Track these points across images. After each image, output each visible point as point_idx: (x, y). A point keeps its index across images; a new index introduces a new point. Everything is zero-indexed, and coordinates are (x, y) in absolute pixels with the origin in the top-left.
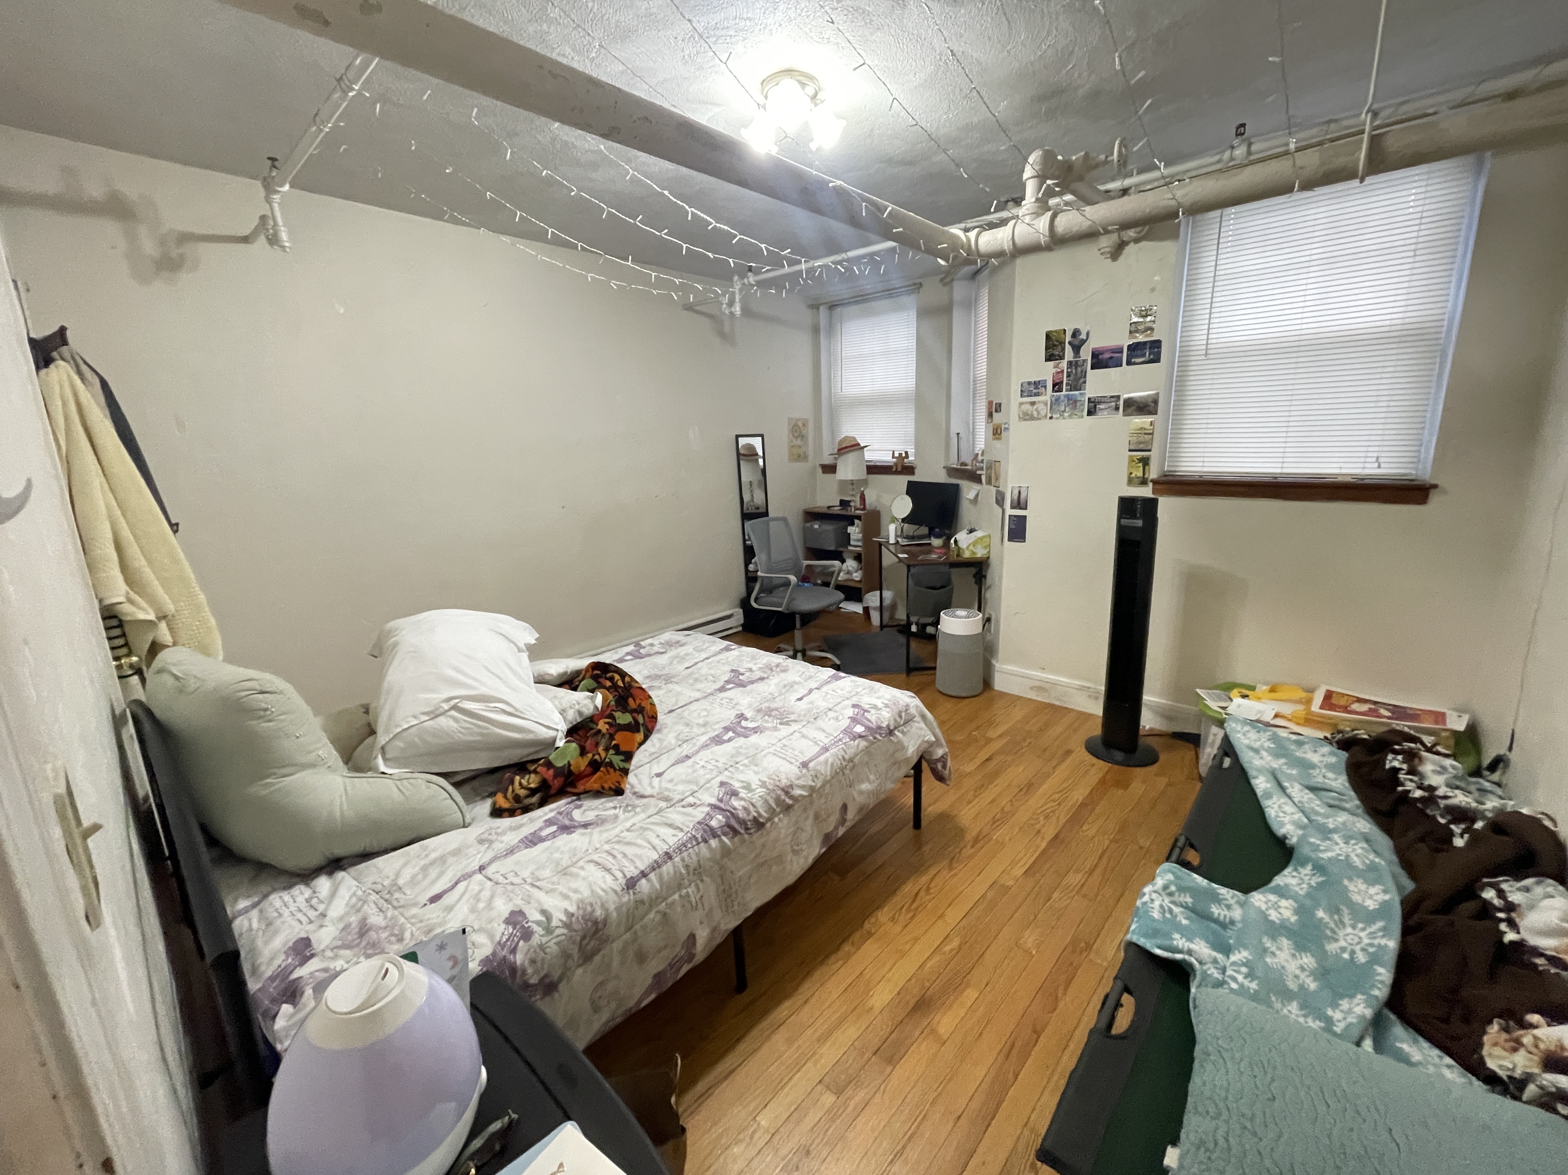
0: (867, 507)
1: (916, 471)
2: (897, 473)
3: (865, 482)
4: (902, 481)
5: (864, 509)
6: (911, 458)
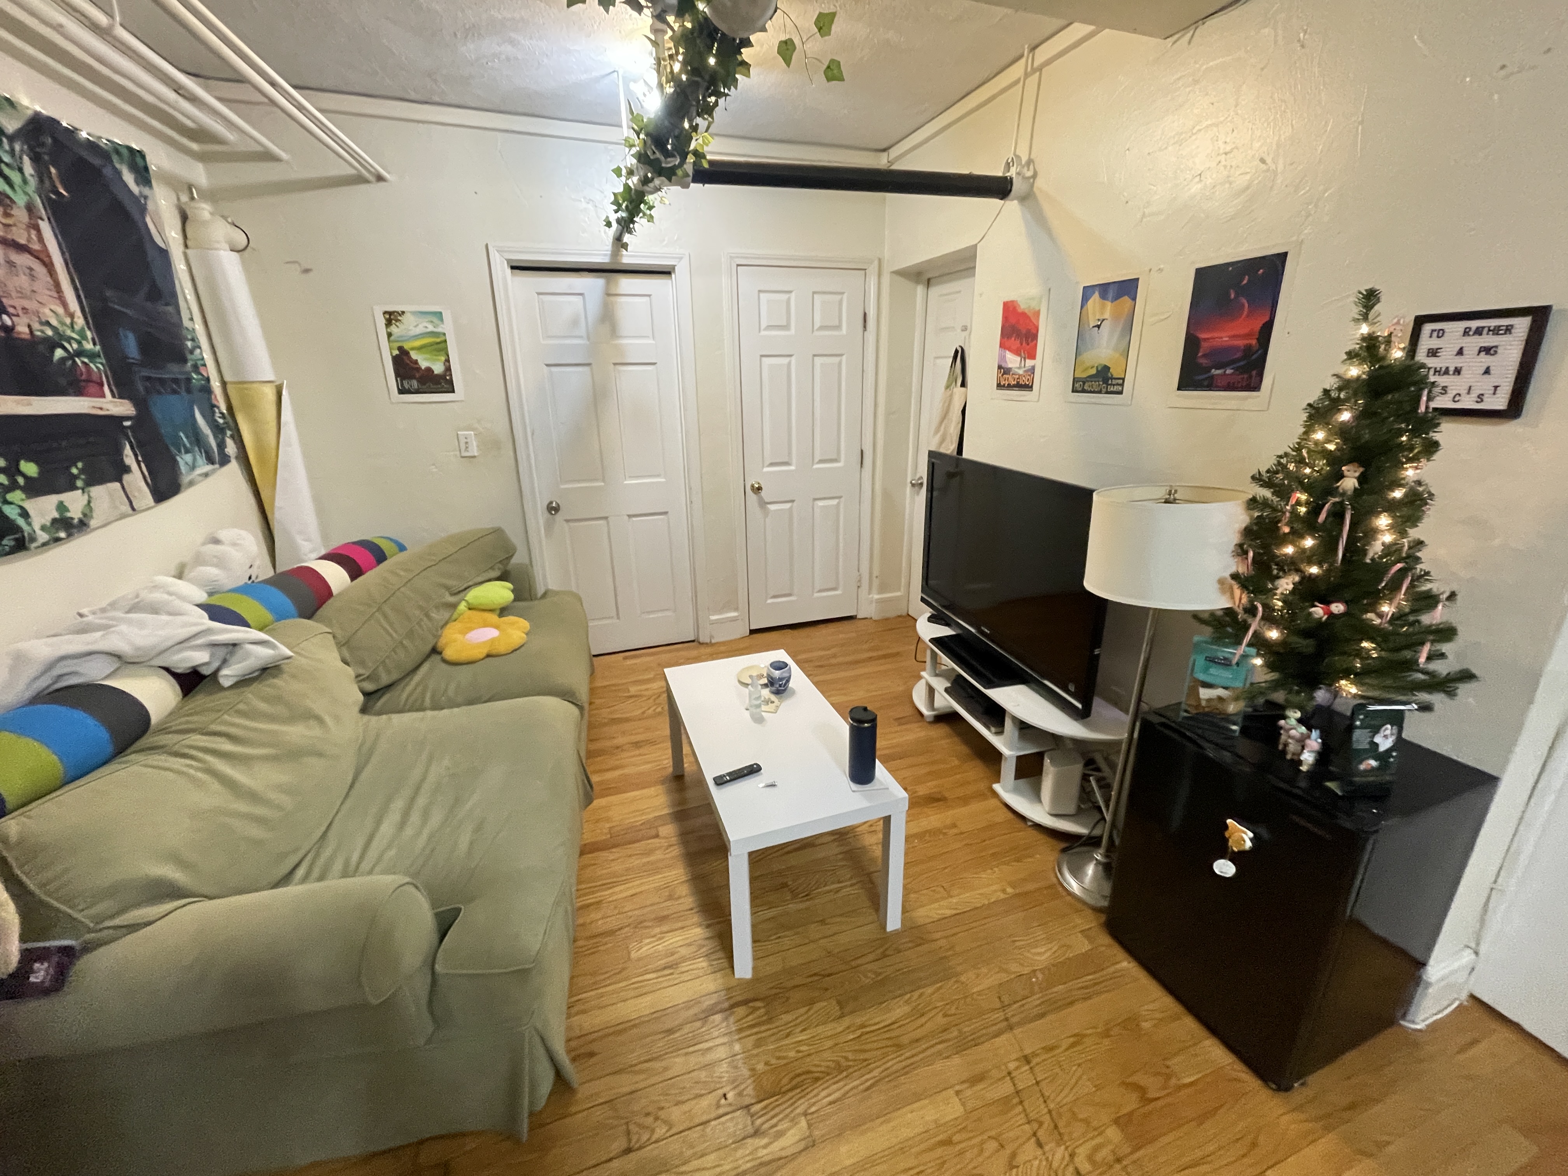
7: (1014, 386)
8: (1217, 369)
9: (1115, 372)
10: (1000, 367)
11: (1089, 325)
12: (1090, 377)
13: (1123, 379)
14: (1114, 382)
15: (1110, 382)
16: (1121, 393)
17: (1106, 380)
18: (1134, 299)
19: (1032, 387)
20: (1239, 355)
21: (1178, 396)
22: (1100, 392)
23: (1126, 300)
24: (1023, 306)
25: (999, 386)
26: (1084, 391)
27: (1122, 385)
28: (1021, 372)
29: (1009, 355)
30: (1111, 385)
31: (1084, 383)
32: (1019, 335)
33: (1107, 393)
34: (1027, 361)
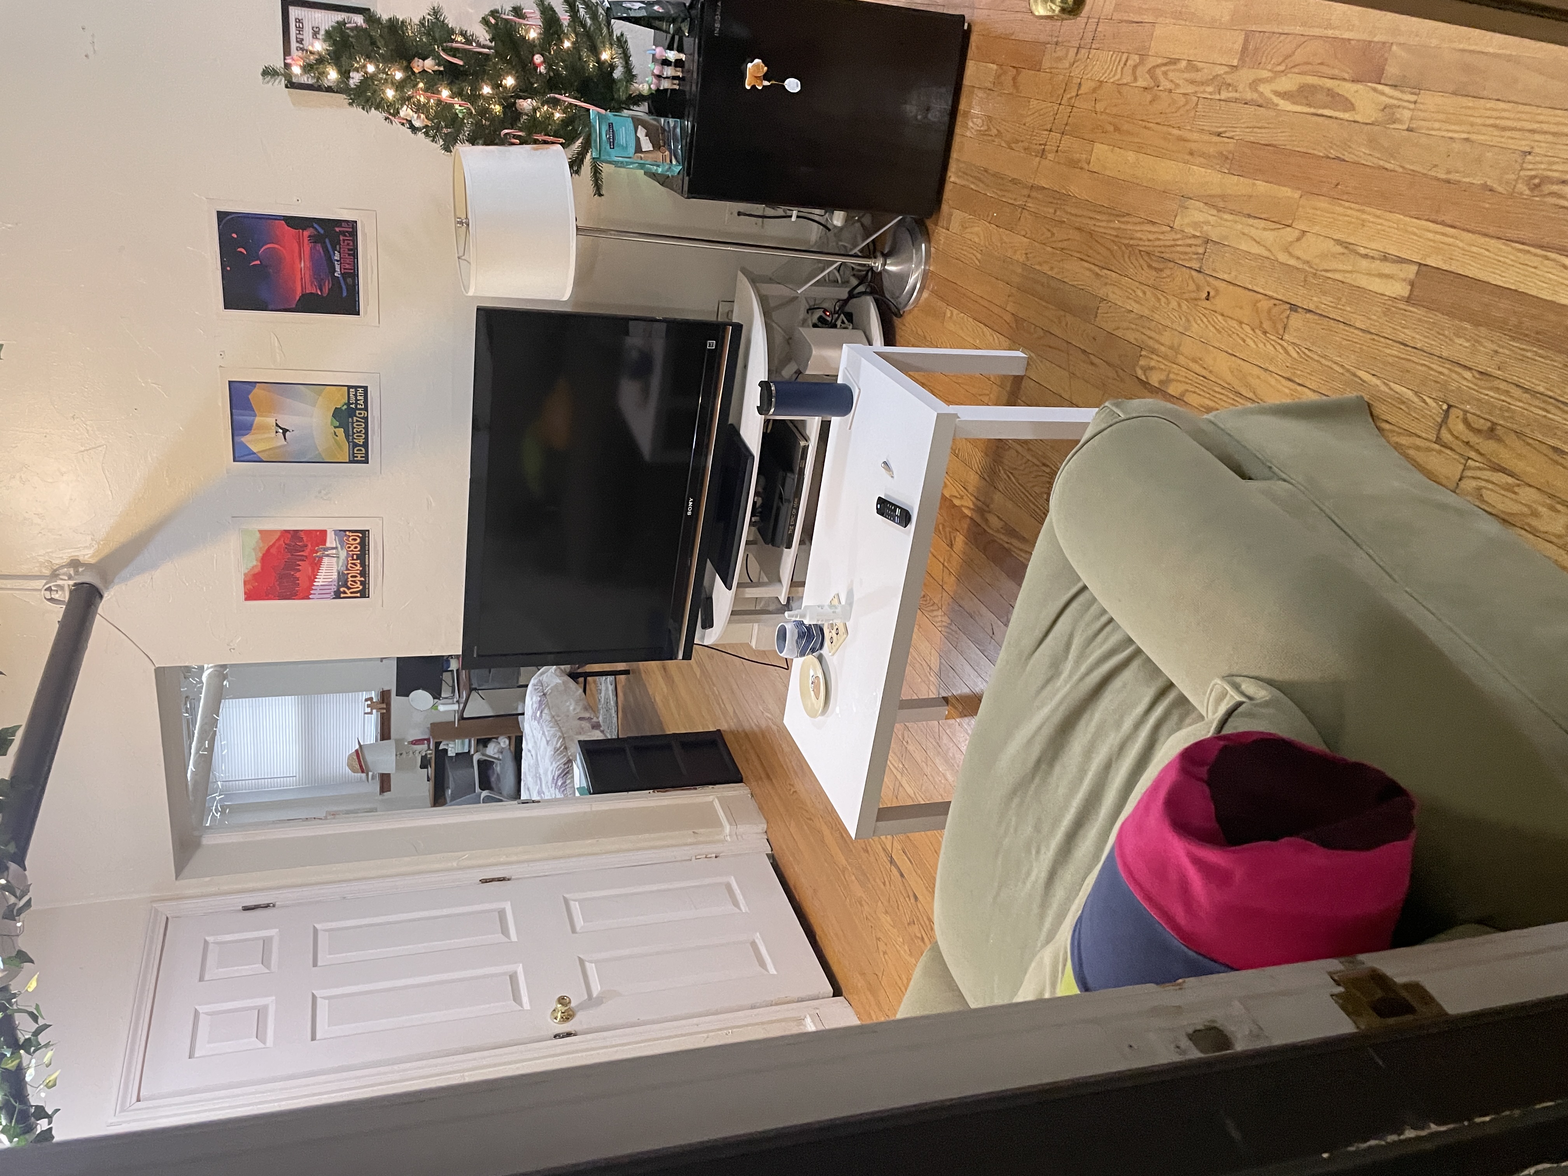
0: (426, 737)
1: (386, 689)
2: (388, 709)
3: (399, 742)
4: (396, 702)
5: (428, 740)
6: (373, 694)
7: (363, 564)
8: (335, 271)
9: (340, 400)
10: (338, 595)
11: (284, 446)
12: (347, 436)
13: (349, 387)
14: (353, 400)
15: (353, 406)
16: (365, 389)
17: (351, 412)
18: (254, 384)
19: (363, 532)
20: (319, 247)
21: (366, 313)
22: (366, 419)
23: (256, 396)
24: (252, 562)
25: (364, 593)
26: (366, 445)
27: (356, 388)
28: (343, 554)
29: (320, 581)
30: (356, 404)
31: (356, 445)
32: (292, 566)
33: (366, 409)
34: (328, 545)
